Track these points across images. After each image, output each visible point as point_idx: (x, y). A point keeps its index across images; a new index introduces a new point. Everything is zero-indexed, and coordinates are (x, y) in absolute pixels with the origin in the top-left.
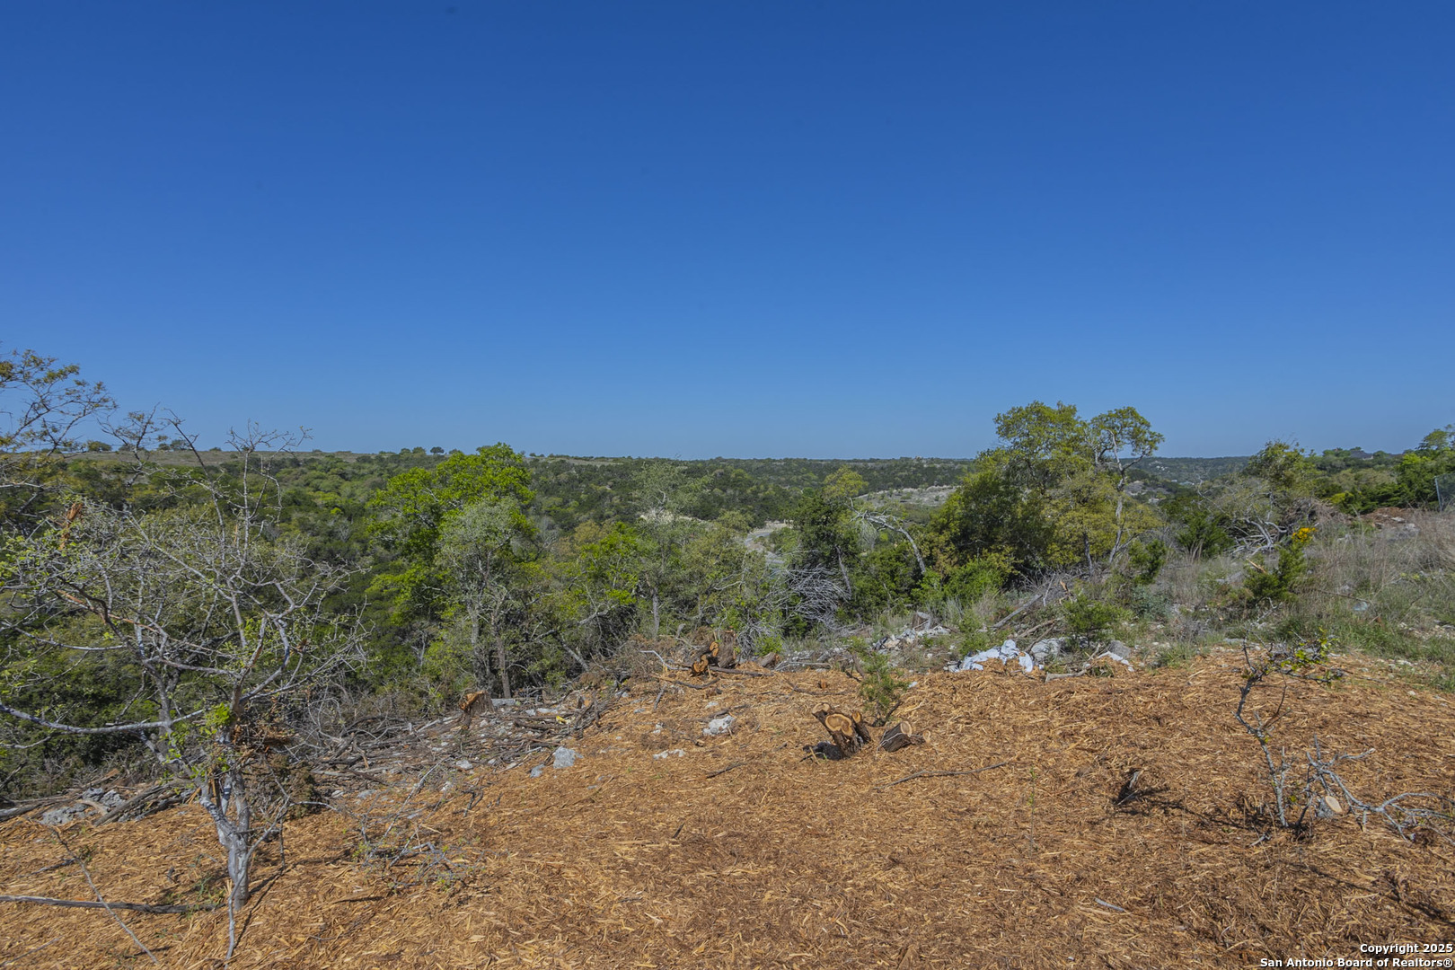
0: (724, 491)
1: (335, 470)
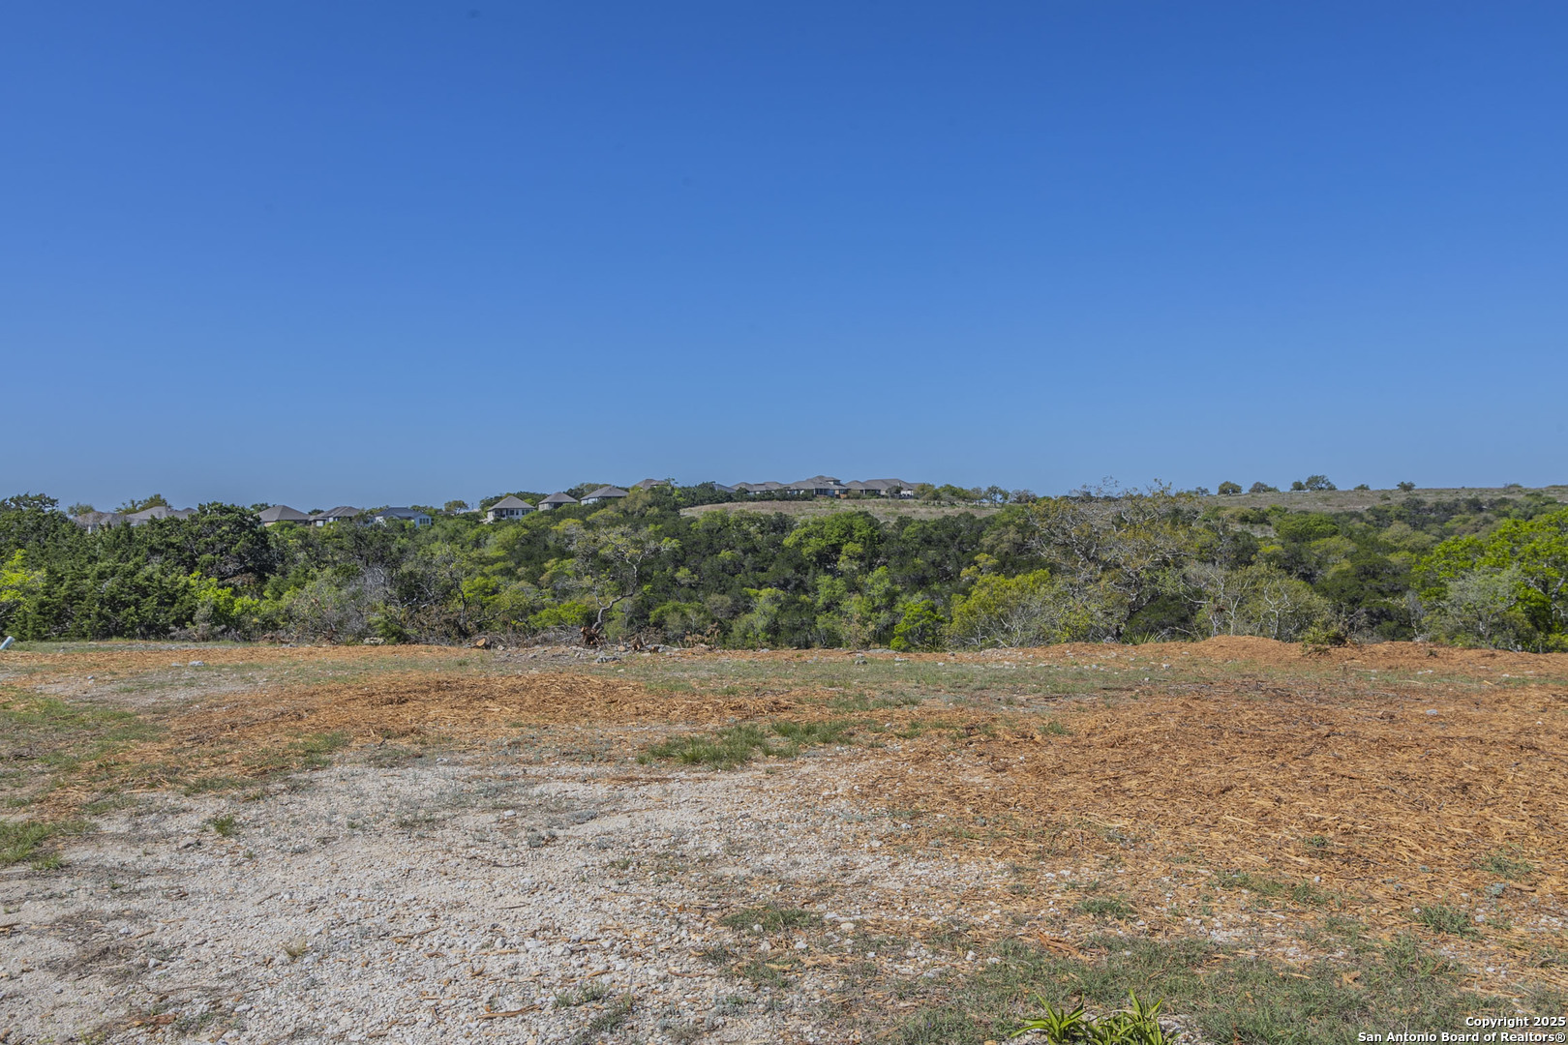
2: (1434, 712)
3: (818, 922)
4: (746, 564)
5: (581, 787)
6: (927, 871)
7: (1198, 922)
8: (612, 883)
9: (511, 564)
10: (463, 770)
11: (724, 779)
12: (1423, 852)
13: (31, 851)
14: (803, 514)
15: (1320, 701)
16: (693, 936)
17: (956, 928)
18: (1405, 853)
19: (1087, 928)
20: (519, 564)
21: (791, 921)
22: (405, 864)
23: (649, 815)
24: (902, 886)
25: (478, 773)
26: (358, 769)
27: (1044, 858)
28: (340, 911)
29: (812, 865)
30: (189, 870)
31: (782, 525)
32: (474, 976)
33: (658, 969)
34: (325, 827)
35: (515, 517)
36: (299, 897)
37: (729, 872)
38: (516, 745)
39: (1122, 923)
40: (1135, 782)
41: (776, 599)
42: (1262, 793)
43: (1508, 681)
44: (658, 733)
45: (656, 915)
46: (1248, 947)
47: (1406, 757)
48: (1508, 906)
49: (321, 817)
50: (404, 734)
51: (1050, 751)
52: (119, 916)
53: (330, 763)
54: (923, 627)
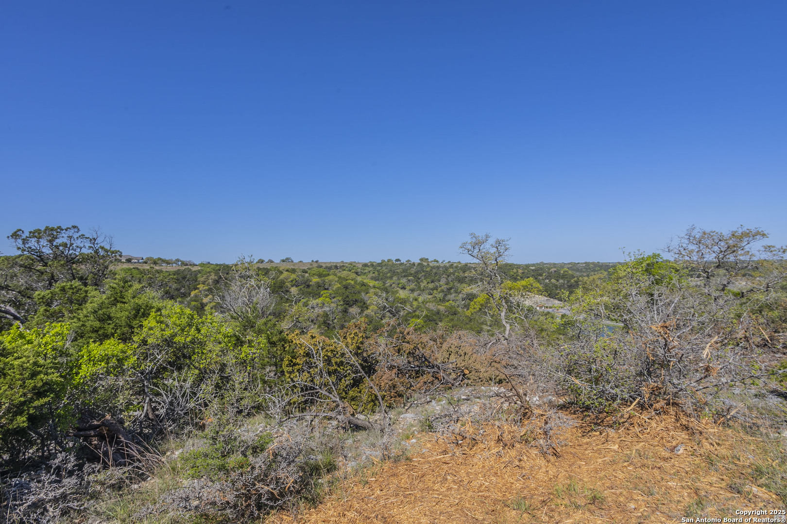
0: (558, 281)
1: (353, 271)
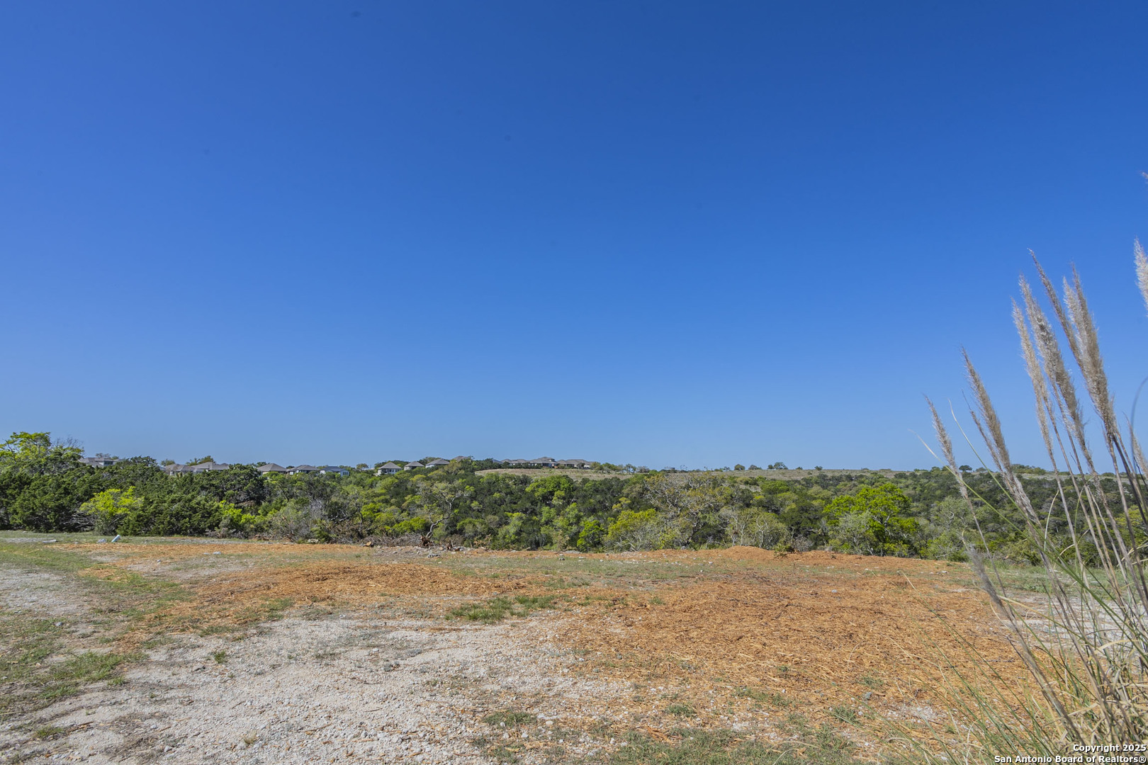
2: (836, 591)
3: (534, 720)
4: (506, 500)
5: (414, 633)
6: (591, 687)
7: (726, 718)
8: (427, 695)
9: (388, 497)
10: (353, 622)
11: (490, 629)
12: (833, 674)
13: (108, 673)
14: (536, 475)
15: (783, 584)
16: (468, 730)
17: (605, 723)
18: (824, 675)
19: (670, 723)
20: (392, 497)
21: (519, 719)
22: (316, 682)
23: (449, 651)
24: (578, 697)
25: (360, 624)
26: (297, 621)
27: (650, 679)
28: (277, 713)
29: (533, 684)
30: (196, 685)
31: (525, 481)
32: (347, 756)
33: (448, 751)
34: (275, 658)
35: (392, 473)
36: (256, 703)
37: (489, 687)
38: (382, 607)
39: (689, 719)
40: (696, 633)
41: (521, 518)
42: (756, 640)
43: (868, 572)
44: (457, 601)
45: (449, 715)
46: (751, 733)
47: (823, 618)
48: (873, 705)
49: (274, 652)
50: (324, 600)
51: (654, 615)
52: (152, 716)
53: (281, 617)
54: (594, 534)
